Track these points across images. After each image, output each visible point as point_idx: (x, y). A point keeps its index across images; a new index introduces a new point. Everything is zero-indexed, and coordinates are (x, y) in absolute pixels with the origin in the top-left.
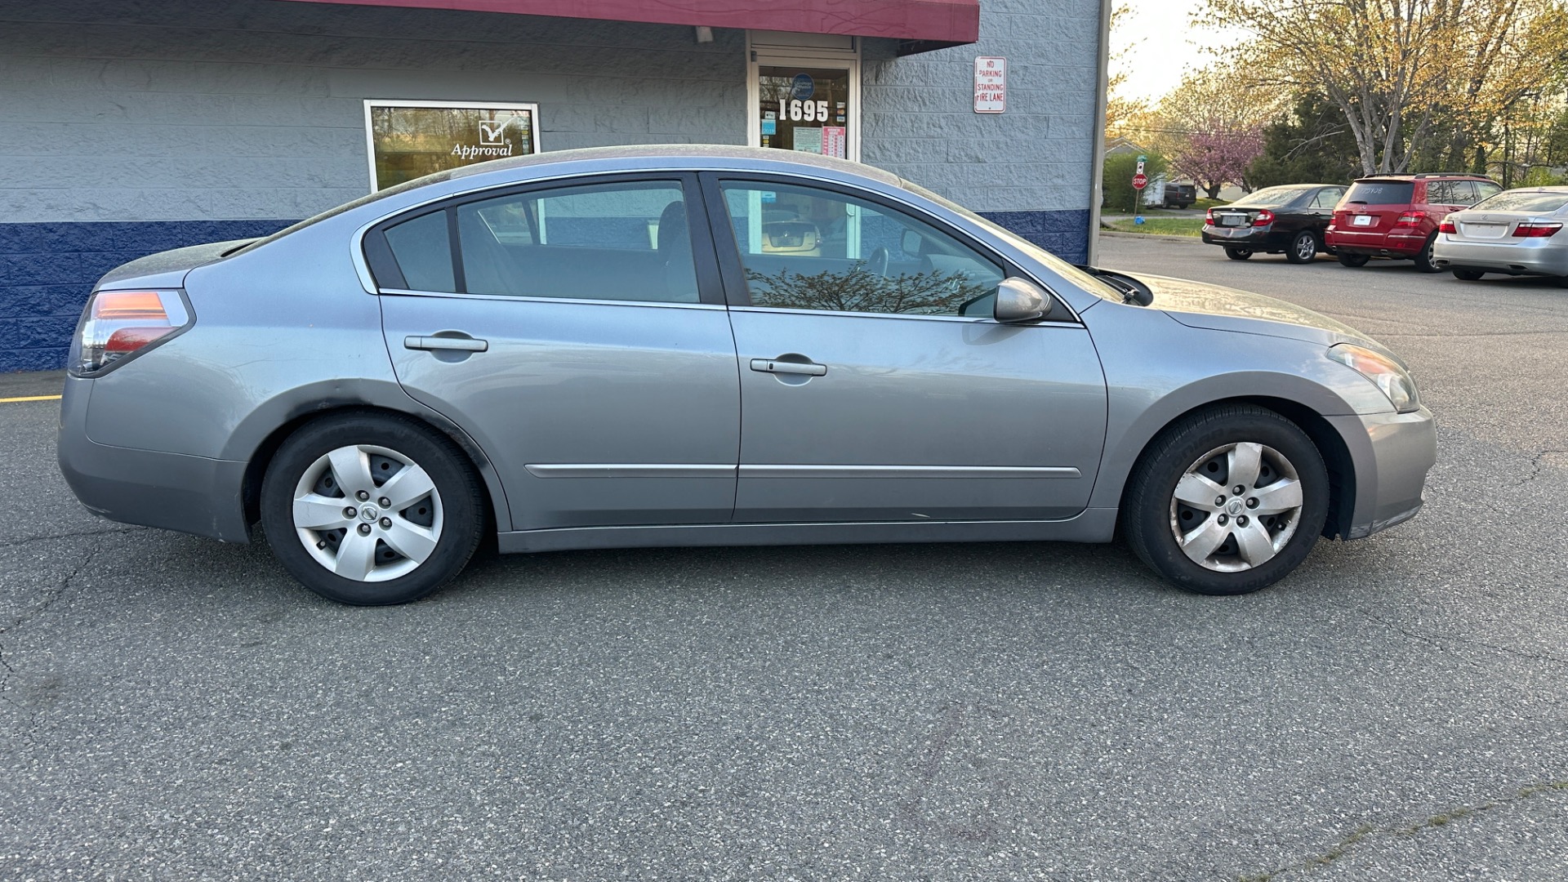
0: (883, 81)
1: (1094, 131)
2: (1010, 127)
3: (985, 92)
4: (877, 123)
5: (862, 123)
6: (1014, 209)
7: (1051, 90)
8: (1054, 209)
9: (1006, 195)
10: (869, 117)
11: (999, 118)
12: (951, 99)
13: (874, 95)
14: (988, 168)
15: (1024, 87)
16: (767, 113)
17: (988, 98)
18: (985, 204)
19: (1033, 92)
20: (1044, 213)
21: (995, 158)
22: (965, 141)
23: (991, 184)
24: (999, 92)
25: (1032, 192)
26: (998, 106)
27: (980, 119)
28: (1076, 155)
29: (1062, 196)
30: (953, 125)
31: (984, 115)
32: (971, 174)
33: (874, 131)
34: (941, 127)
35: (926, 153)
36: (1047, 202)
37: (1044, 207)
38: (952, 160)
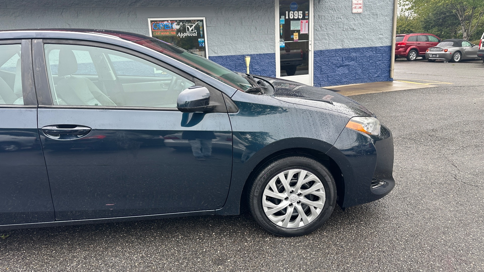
0: (321, 3)
1: (393, 18)
2: (364, 18)
3: (356, 6)
4: (319, 18)
5: (314, 18)
6: (366, 46)
7: (378, 4)
8: (379, 46)
9: (363, 42)
10: (317, 16)
11: (360, 15)
12: (344, 9)
13: (318, 8)
14: (357, 32)
15: (369, 4)
16: (281, 16)
17: (357, 8)
18: (356, 45)
19: (372, 5)
20: (376, 47)
21: (360, 29)
22: (349, 23)
23: (358, 38)
24: (360, 6)
25: (372, 40)
26: (360, 11)
27: (354, 16)
28: (387, 27)
29: (382, 41)
30: (345, 18)
31: (356, 14)
32: (351, 34)
33: (318, 21)
34: (341, 19)
35: (336, 28)
36: (377, 43)
37: (376, 45)
38: (345, 30)
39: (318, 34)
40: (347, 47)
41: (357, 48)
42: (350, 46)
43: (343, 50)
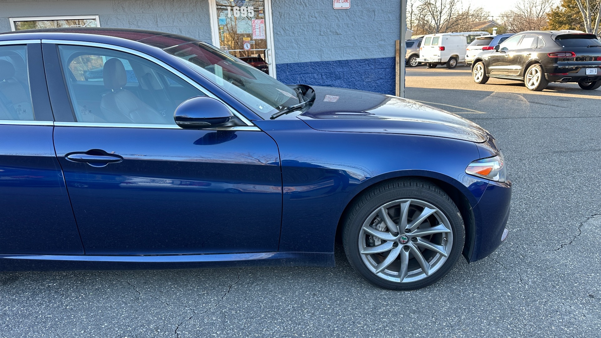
1: (400, 17)
2: (354, 15)
4: (281, 17)
5: (273, 17)
8: (380, 57)
11: (347, 12)
13: (278, 3)
14: (343, 38)
16: (220, 14)
17: (341, 2)
18: (343, 56)
20: (375, 59)
21: (347, 32)
22: (329, 24)
23: (345, 46)
25: (368, 49)
26: (347, 5)
27: (337, 13)
28: (391, 29)
29: (384, 51)
30: (322, 16)
31: (339, 10)
32: (333, 41)
33: (279, 21)
34: (315, 17)
35: (309, 31)
36: (376, 53)
37: (374, 56)
38: (323, 34)
39: (280, 40)
40: (329, 60)
41: (345, 61)
42: (332, 57)
43: (321, 63)
